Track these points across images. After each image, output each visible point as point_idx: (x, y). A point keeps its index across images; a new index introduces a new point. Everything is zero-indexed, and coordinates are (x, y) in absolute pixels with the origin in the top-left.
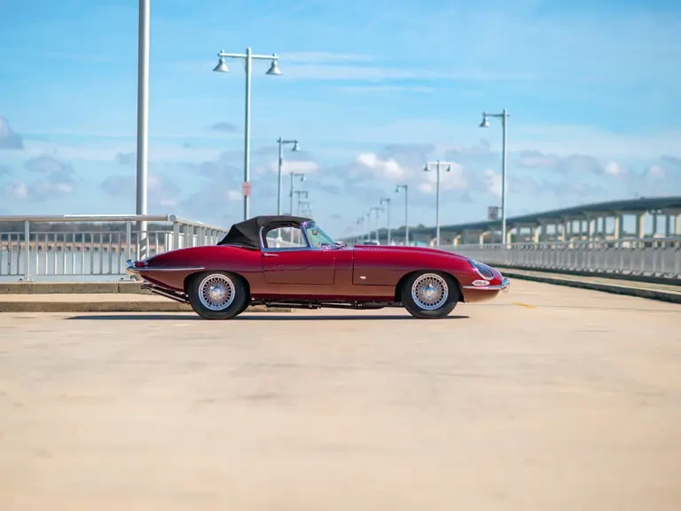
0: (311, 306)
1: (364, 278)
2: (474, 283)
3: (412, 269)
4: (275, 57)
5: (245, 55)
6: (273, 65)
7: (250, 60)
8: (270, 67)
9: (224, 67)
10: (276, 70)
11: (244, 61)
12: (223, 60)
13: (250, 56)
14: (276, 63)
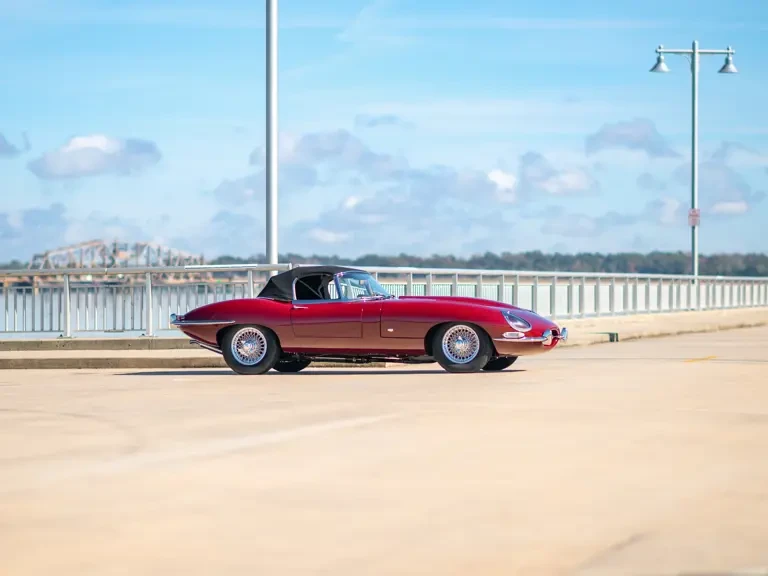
0: (354, 360)
1: (391, 330)
2: (504, 335)
3: (441, 321)
4: (730, 51)
5: (691, 51)
6: (727, 61)
7: (697, 56)
8: (723, 63)
9: (663, 66)
10: (732, 67)
11: (689, 57)
12: (662, 57)
13: (697, 50)
14: (730, 58)
